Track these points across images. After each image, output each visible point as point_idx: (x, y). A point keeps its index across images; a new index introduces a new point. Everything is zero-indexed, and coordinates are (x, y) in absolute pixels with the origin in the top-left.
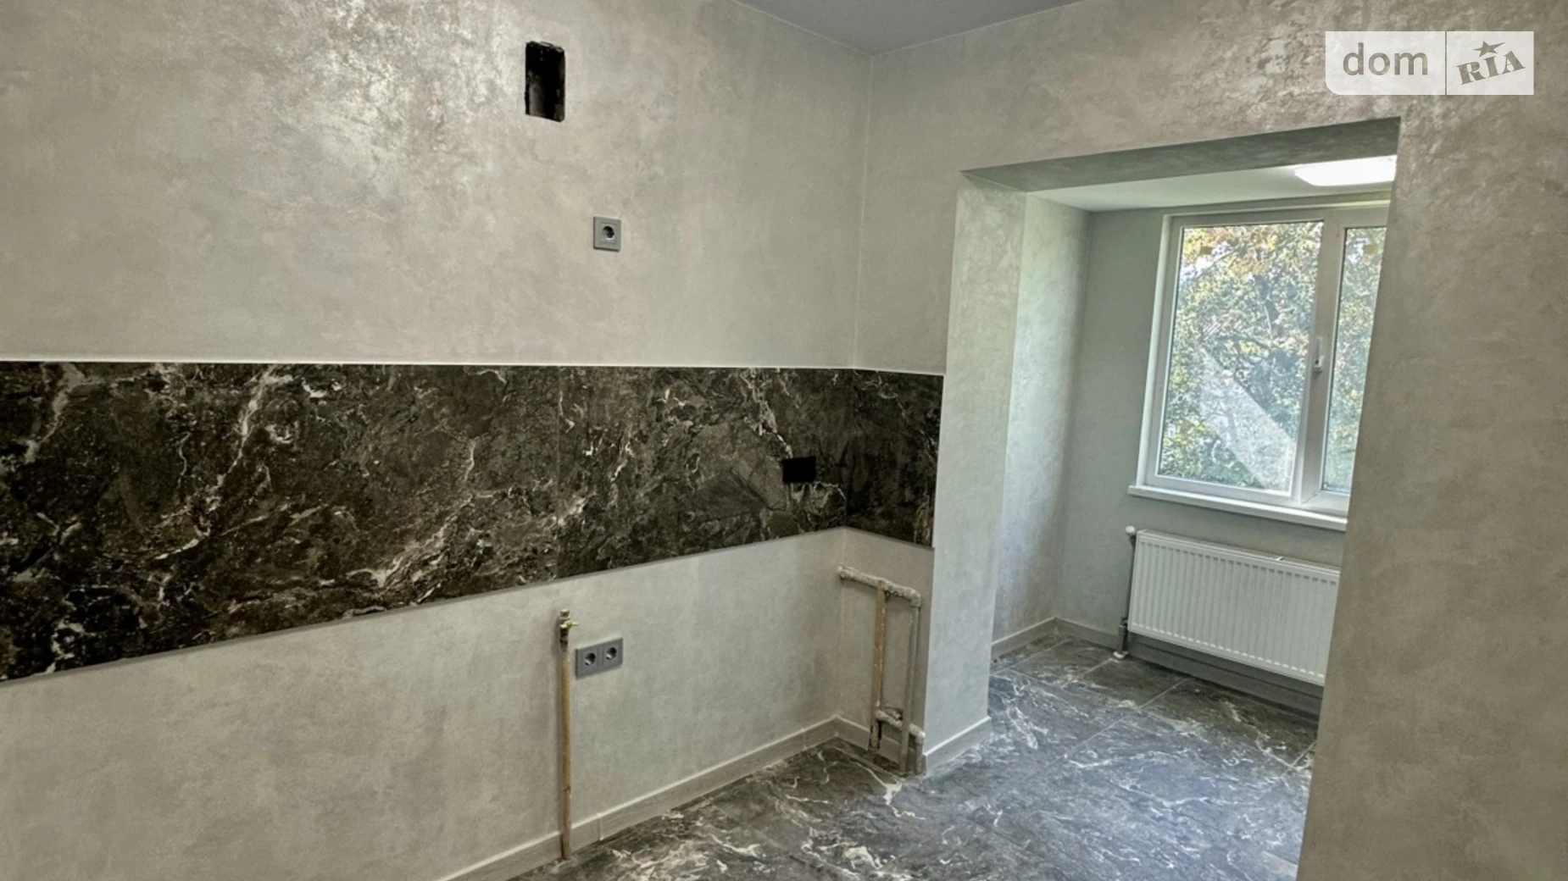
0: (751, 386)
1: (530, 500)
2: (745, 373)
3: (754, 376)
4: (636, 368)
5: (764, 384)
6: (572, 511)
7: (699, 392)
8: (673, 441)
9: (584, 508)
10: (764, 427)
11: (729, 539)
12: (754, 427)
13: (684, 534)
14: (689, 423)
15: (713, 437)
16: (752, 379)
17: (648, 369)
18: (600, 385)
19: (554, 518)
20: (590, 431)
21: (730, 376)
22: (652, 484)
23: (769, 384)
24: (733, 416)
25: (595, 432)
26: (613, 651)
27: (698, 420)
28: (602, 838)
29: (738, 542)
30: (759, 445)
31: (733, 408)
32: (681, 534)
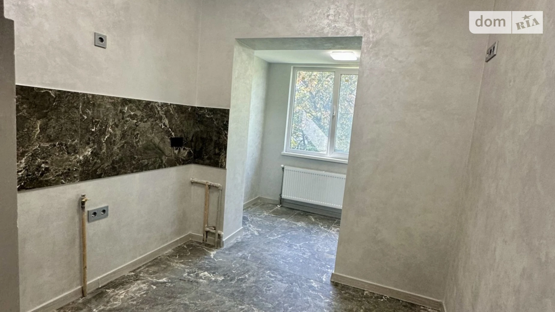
0: (159, 109)
1: (67, 148)
2: (157, 104)
3: (160, 105)
4: (113, 97)
5: (164, 109)
6: (86, 153)
7: (139, 109)
8: (129, 128)
9: (91, 153)
10: (164, 125)
11: (151, 167)
12: (160, 125)
13: (134, 165)
14: (135, 121)
15: (145, 127)
16: (159, 106)
17: (118, 98)
18: (98, 103)
19: (78, 156)
20: (94, 121)
21: (151, 104)
22: (120, 144)
23: (166, 109)
24: (152, 120)
25: (96, 122)
26: (104, 211)
27: (138, 120)
28: (100, 287)
29: (155, 168)
30: (162, 132)
31: (152, 117)
32: (132, 164)
